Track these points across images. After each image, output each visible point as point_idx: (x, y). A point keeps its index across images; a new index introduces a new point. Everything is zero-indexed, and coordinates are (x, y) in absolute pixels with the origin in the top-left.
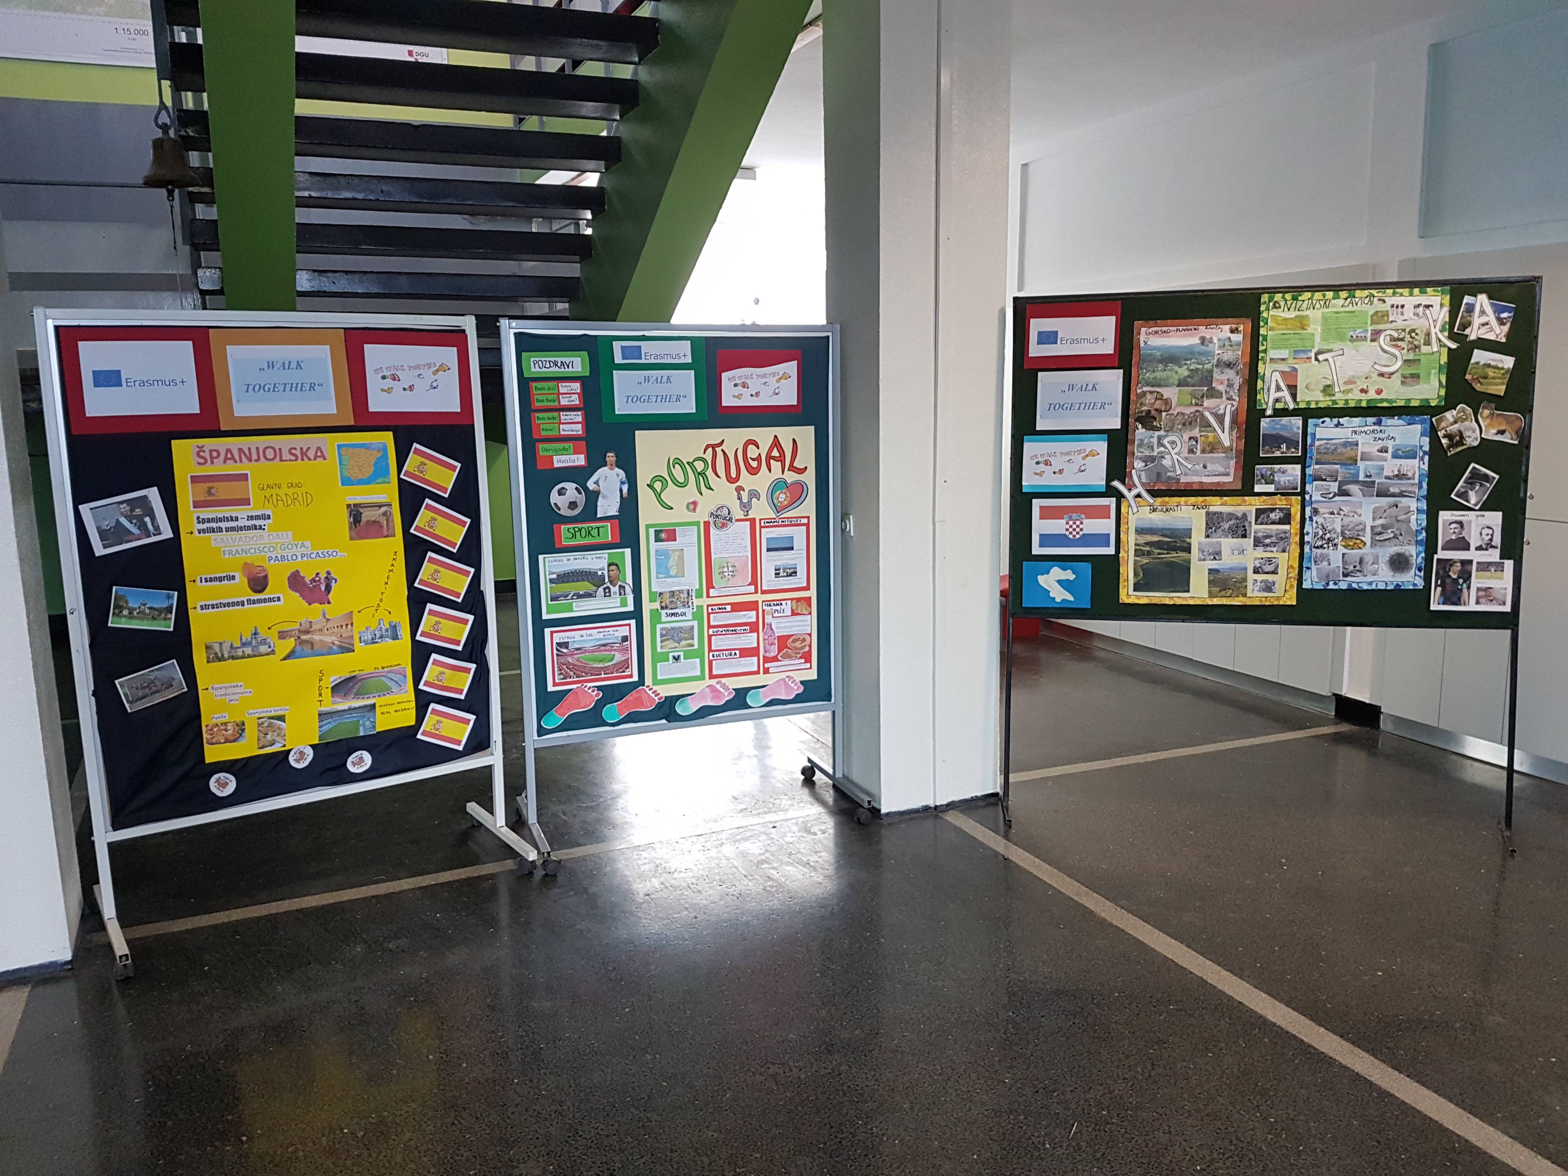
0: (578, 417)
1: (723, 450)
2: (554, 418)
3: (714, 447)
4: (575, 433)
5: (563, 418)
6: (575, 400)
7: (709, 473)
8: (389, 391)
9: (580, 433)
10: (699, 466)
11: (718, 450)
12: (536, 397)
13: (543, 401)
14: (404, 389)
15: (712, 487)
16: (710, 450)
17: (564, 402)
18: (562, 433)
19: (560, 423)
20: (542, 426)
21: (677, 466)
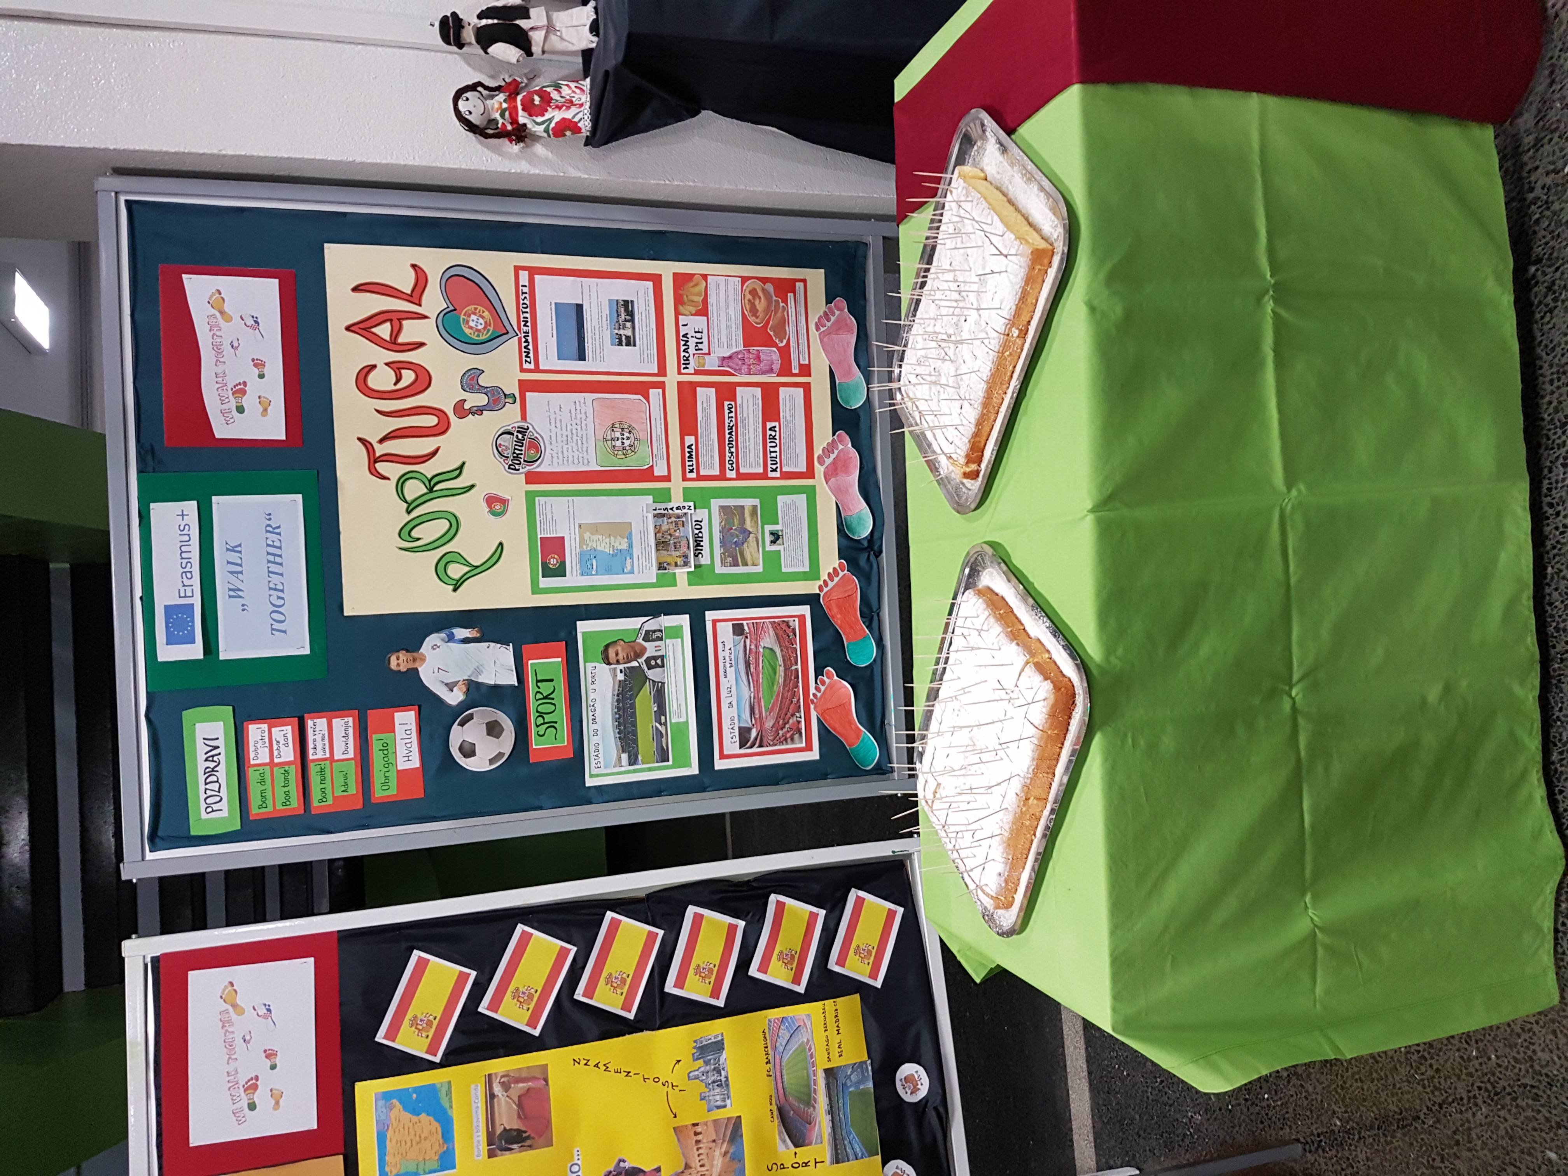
0: (317, 727)
1: (381, 441)
2: (322, 770)
3: (373, 460)
4: (351, 731)
5: (320, 755)
6: (285, 733)
7: (428, 469)
8: (277, 1097)
9: (350, 719)
10: (415, 489)
11: (380, 450)
12: (279, 807)
13: (287, 794)
14: (273, 1067)
15: (458, 464)
16: (380, 467)
17: (288, 754)
18: (351, 755)
19: (331, 759)
20: (338, 793)
21: (414, 534)
